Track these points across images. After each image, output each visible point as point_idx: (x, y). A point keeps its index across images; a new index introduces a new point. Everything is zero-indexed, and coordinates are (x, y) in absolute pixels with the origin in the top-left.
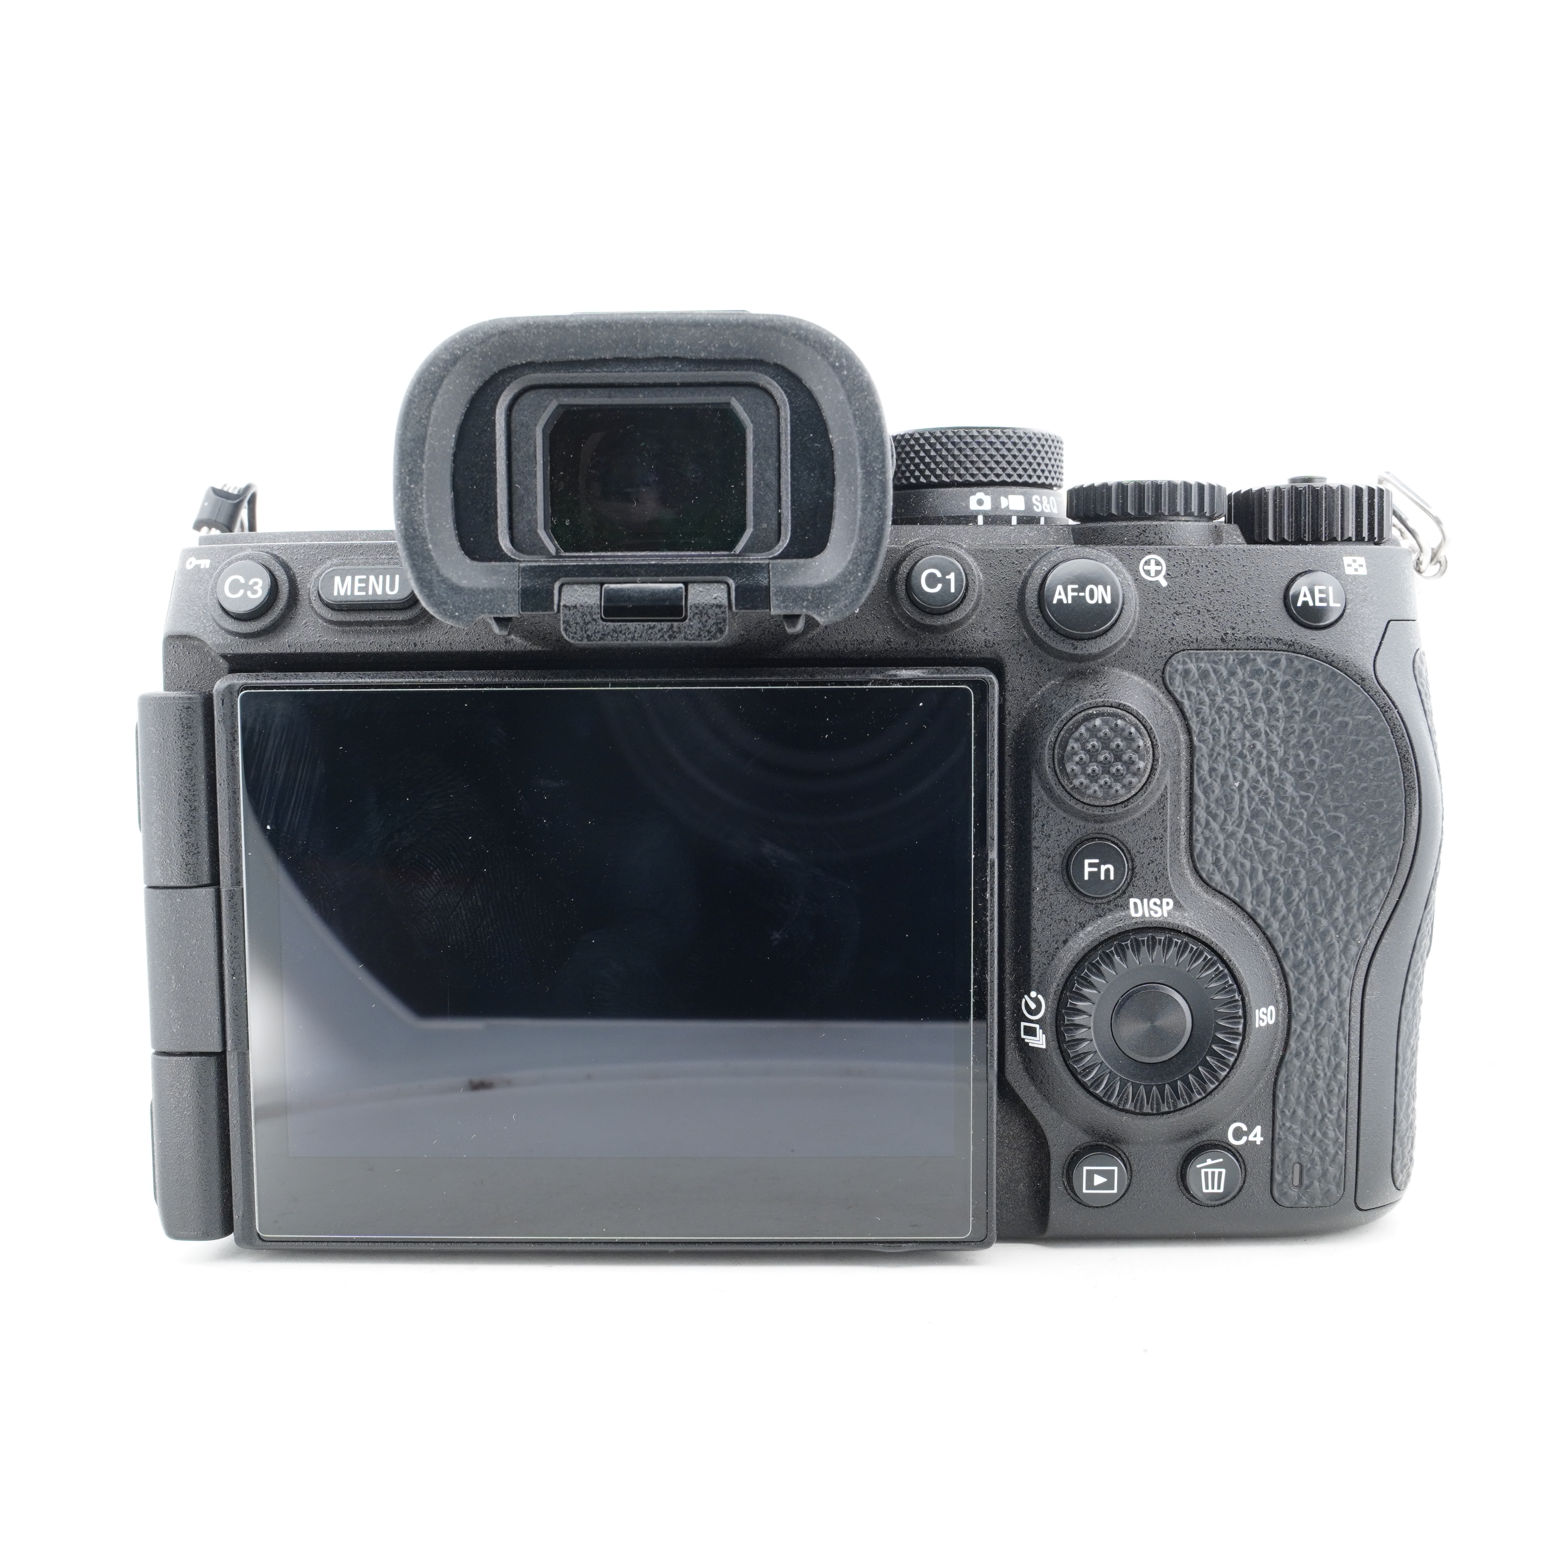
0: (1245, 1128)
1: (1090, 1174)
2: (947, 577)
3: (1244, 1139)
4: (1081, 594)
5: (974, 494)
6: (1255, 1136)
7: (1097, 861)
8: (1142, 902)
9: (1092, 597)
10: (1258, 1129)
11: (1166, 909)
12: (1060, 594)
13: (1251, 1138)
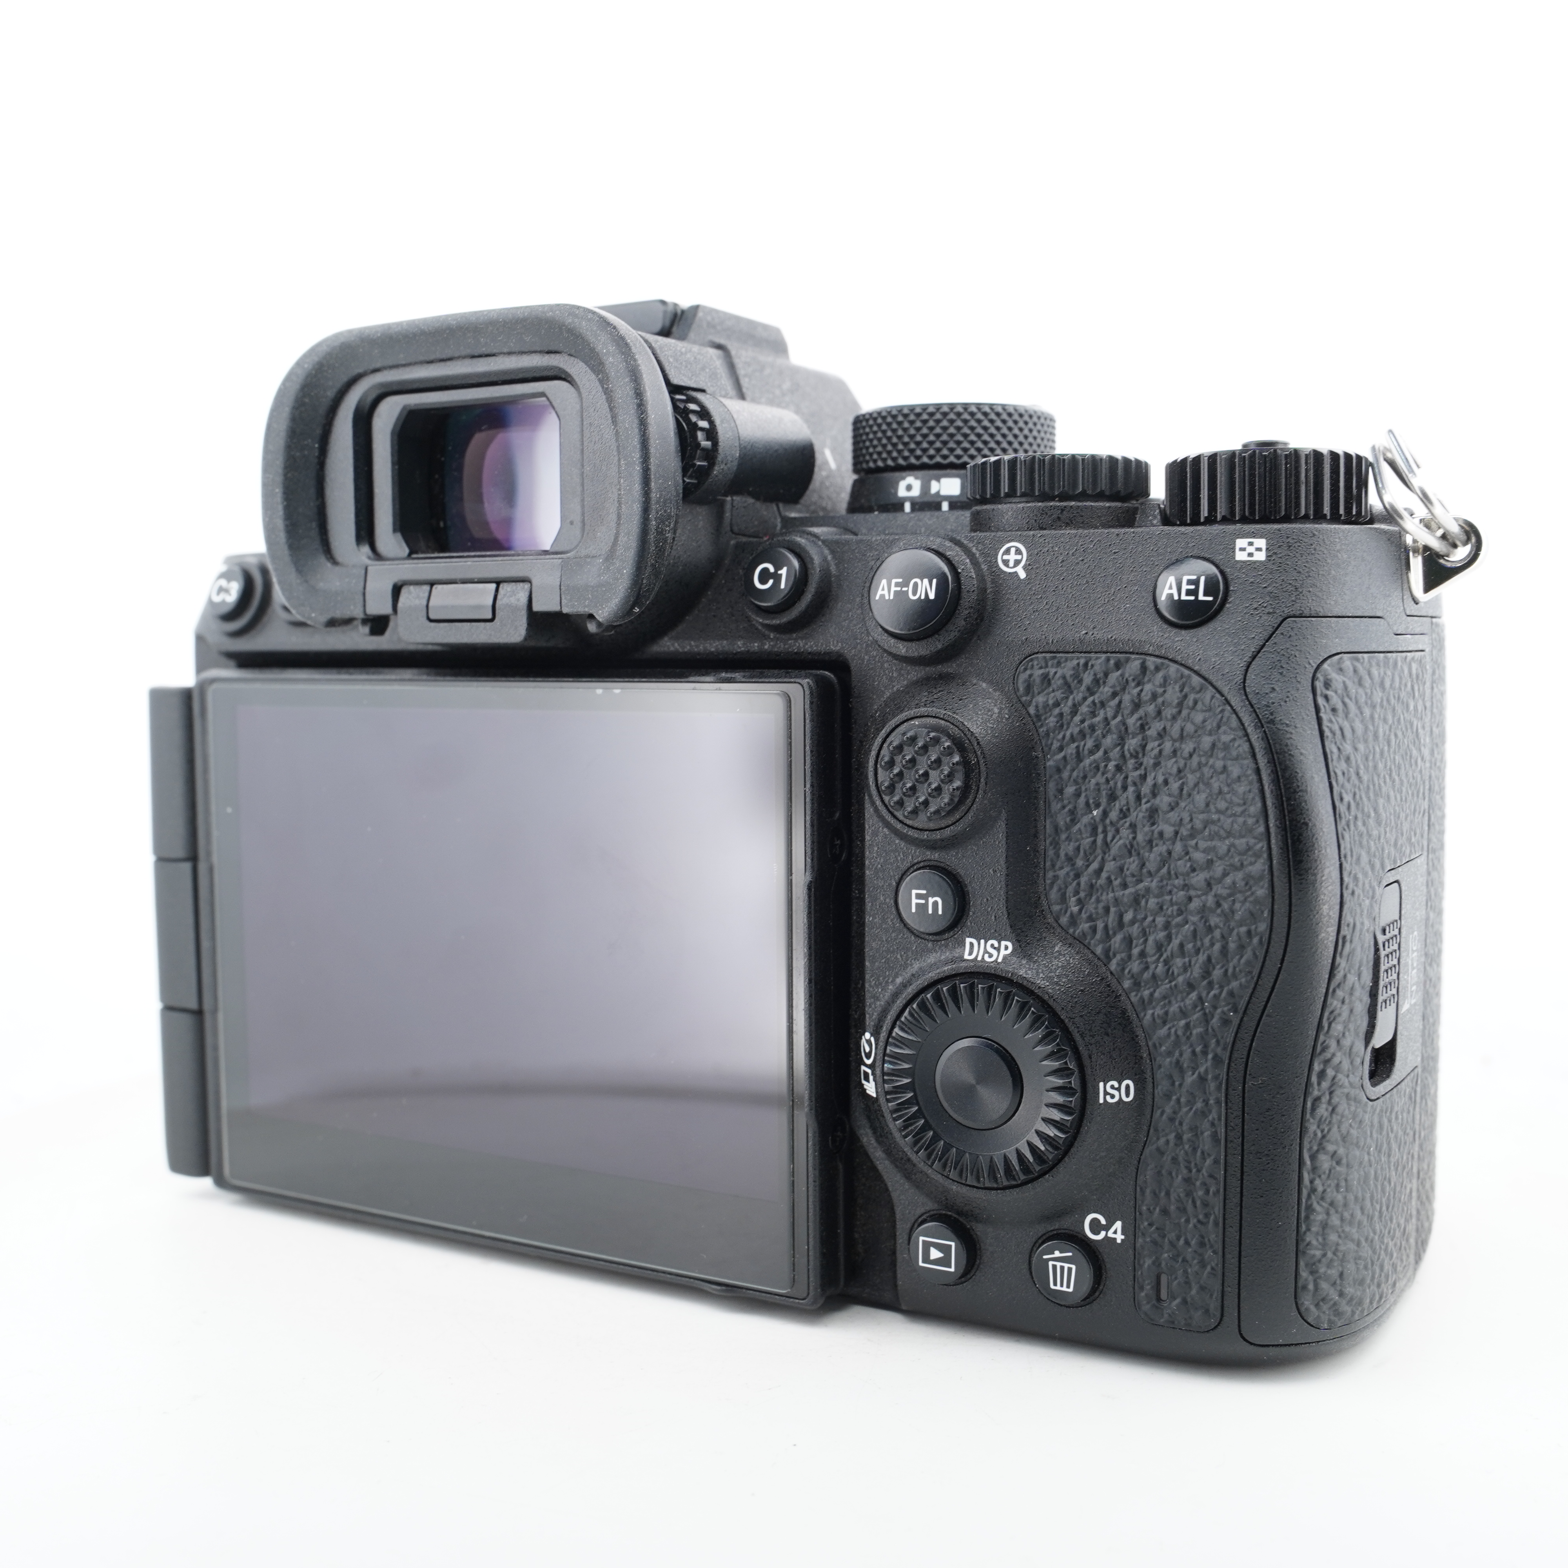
0: (1103, 1222)
1: (927, 1246)
2: (779, 572)
3: (1103, 1234)
4: (905, 589)
5: (904, 478)
6: (1115, 1232)
7: (924, 892)
8: (979, 944)
9: (914, 593)
10: (1118, 1225)
11: (1003, 952)
12: (883, 589)
13: (1110, 1234)
